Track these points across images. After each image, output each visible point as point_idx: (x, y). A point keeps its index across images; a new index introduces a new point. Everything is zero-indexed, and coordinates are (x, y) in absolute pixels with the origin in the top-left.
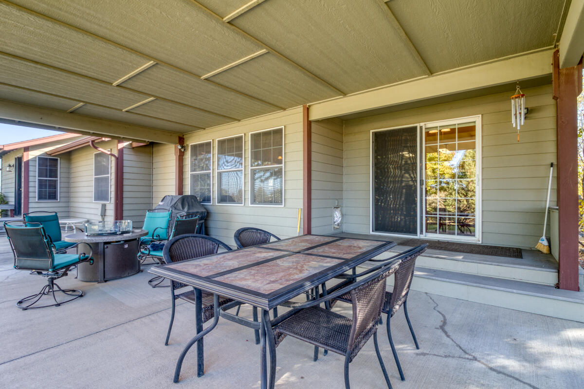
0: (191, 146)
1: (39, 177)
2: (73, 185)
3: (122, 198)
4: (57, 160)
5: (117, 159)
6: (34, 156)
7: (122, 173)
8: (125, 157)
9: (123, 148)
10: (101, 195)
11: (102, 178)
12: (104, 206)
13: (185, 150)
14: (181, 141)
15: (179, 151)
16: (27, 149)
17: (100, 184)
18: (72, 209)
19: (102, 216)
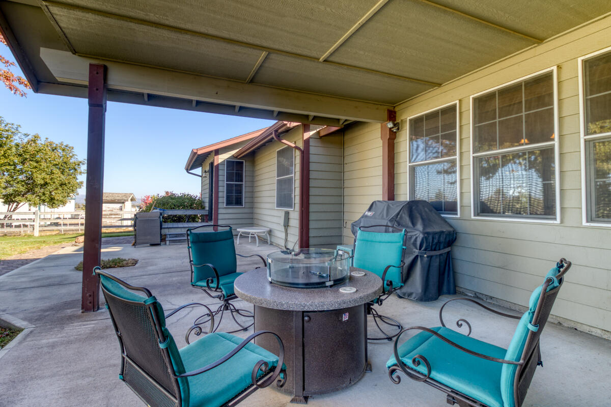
0: (410, 120)
1: (227, 181)
2: (257, 189)
3: (308, 204)
4: (242, 162)
5: (302, 152)
6: (223, 160)
7: (308, 171)
8: (312, 150)
9: (310, 138)
10: (284, 201)
11: (285, 180)
12: (287, 214)
13: (398, 129)
14: (392, 116)
15: (388, 132)
16: (217, 152)
17: (284, 186)
18: (256, 216)
19: (285, 226)
